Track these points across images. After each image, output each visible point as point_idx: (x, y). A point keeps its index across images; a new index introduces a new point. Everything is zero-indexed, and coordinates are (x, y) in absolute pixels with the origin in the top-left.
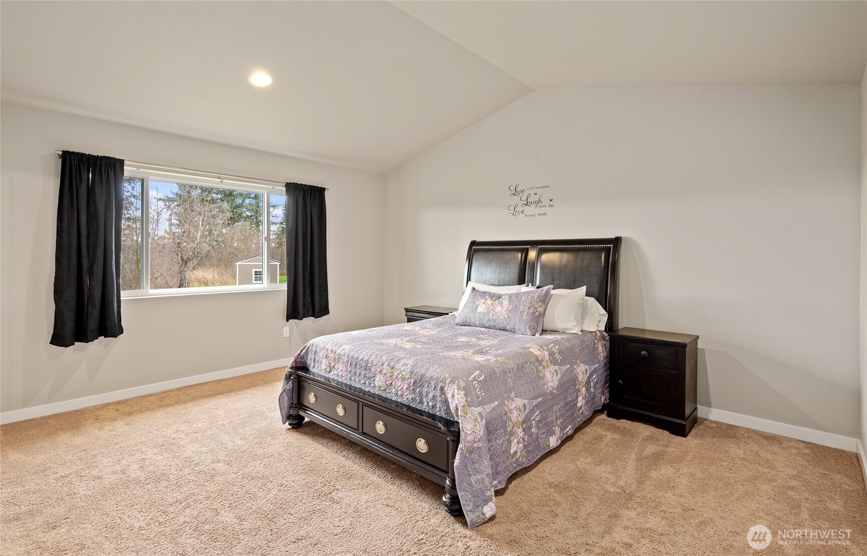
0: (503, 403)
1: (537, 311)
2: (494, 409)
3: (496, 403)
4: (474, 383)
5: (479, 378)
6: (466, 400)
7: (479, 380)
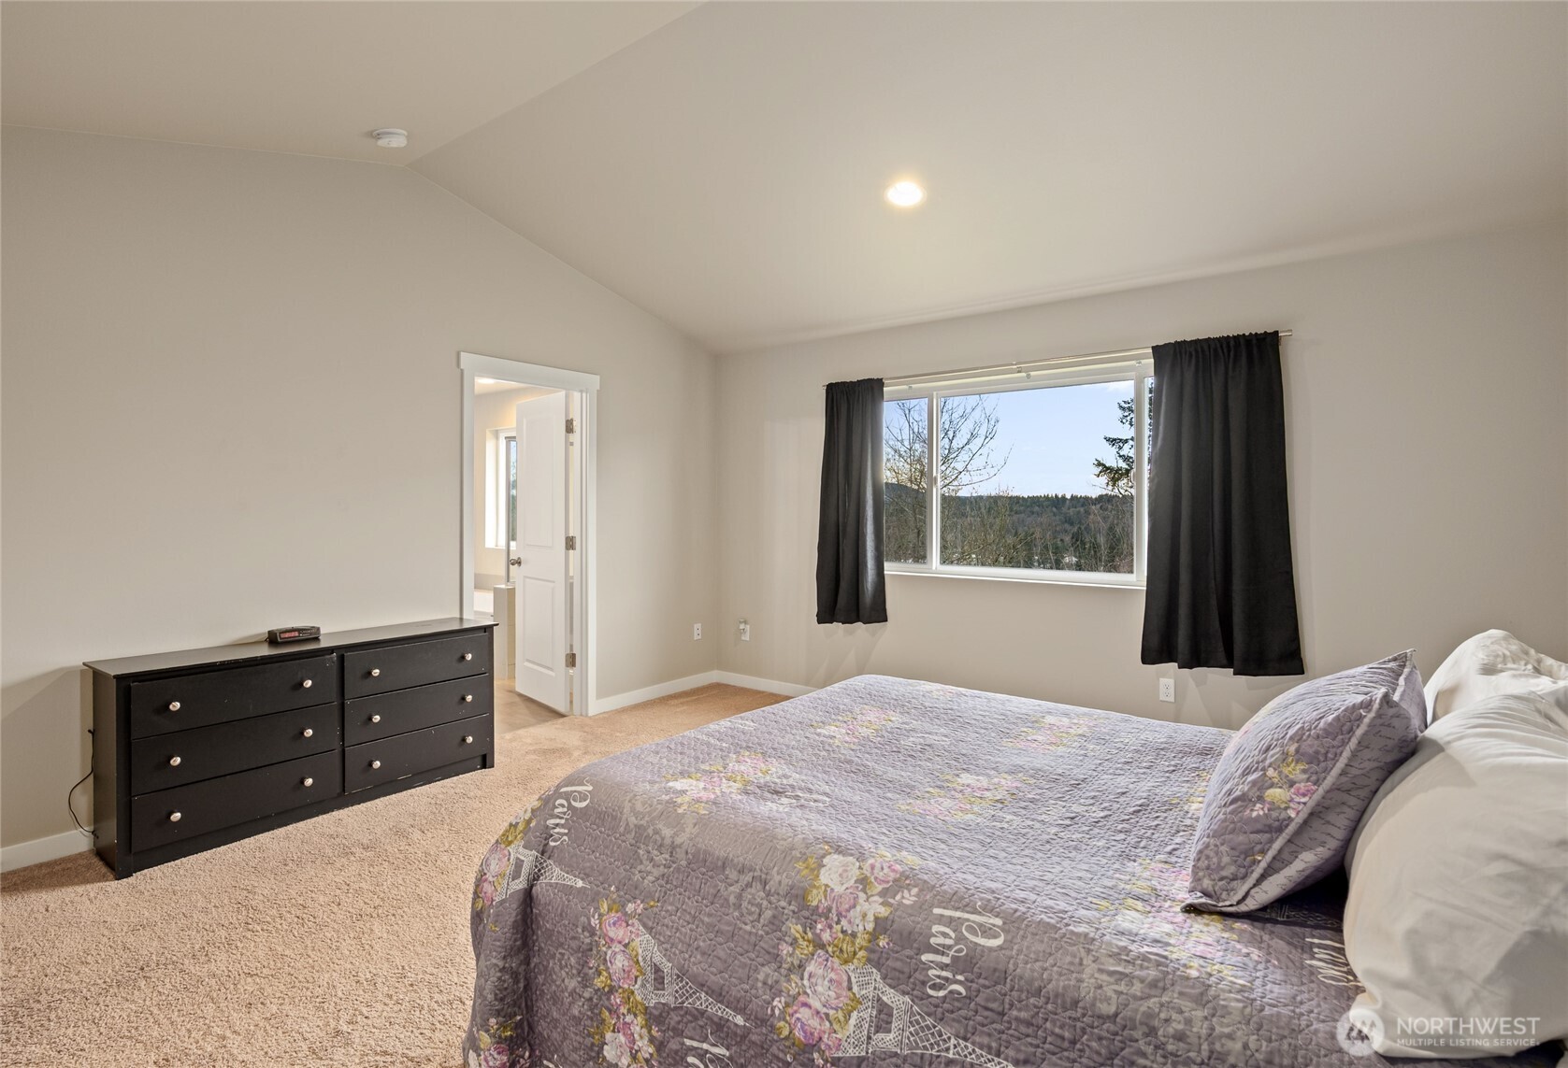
0: (595, 899)
1: (1260, 799)
2: (569, 890)
3: (580, 884)
4: (558, 802)
5: (575, 800)
6: (529, 822)
7: (573, 803)
